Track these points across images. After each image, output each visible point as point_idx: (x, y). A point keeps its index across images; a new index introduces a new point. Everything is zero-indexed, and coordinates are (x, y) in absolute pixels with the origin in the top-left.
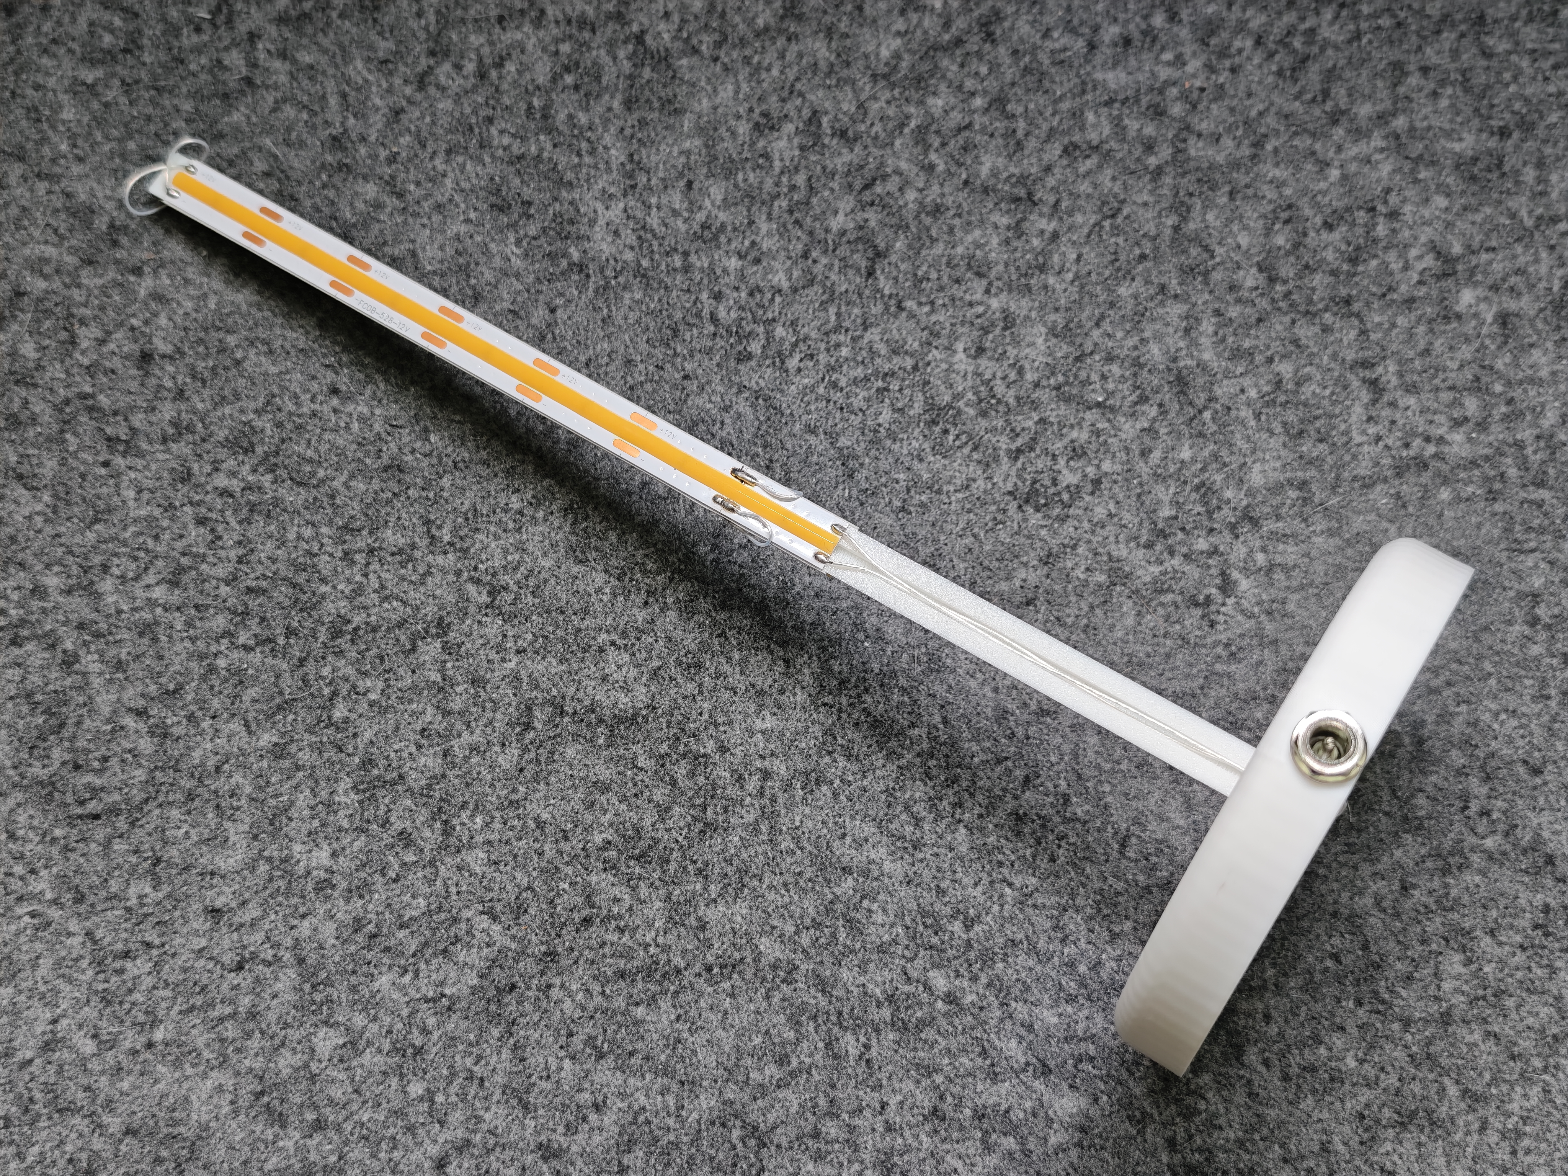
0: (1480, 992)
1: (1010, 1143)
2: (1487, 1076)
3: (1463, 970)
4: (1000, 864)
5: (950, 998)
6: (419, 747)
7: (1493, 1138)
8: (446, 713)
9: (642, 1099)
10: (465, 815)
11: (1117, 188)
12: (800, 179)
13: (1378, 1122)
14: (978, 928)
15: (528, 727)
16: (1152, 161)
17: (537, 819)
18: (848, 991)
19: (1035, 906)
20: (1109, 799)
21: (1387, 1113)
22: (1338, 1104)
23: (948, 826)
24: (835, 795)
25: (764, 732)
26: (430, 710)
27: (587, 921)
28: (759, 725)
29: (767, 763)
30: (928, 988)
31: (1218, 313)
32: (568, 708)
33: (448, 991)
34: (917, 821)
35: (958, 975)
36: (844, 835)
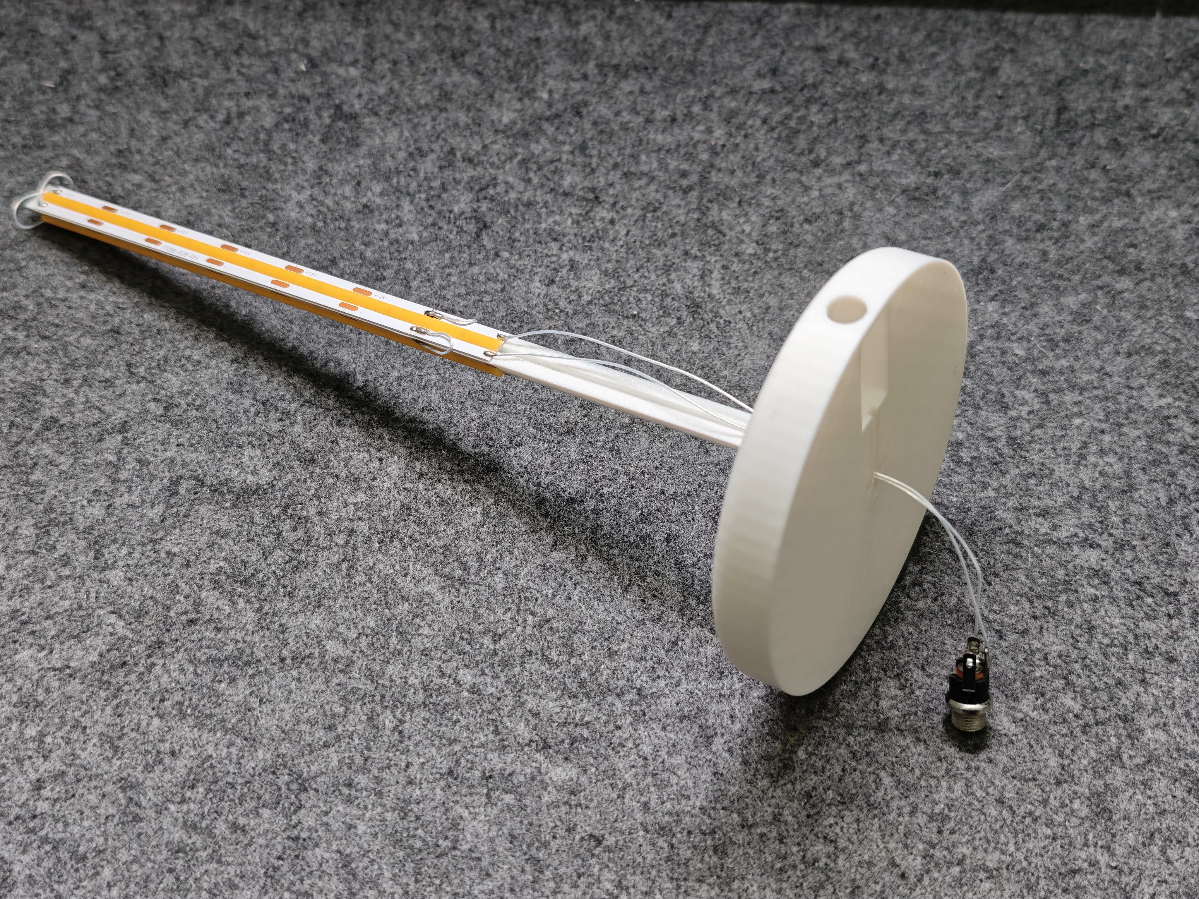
0: (913, 709)
1: (509, 798)
2: (917, 772)
3: (898, 692)
4: (527, 599)
5: (474, 690)
6: (89, 501)
7: (922, 819)
8: (115, 481)
9: (210, 750)
10: (113, 548)
11: (659, 196)
12: (436, 184)
13: (823, 801)
14: (503, 642)
15: (176, 493)
16: (685, 183)
17: (169, 553)
18: (392, 680)
19: (551, 629)
20: (617, 559)
21: (830, 794)
22: (789, 786)
23: (489, 572)
24: (404, 548)
25: (355, 504)
26: (103, 479)
27: (192, 622)
28: (352, 499)
29: (354, 524)
30: (457, 683)
31: (725, 267)
32: (208, 481)
33: (72, 664)
34: (465, 567)
35: (483, 673)
36: (406, 576)
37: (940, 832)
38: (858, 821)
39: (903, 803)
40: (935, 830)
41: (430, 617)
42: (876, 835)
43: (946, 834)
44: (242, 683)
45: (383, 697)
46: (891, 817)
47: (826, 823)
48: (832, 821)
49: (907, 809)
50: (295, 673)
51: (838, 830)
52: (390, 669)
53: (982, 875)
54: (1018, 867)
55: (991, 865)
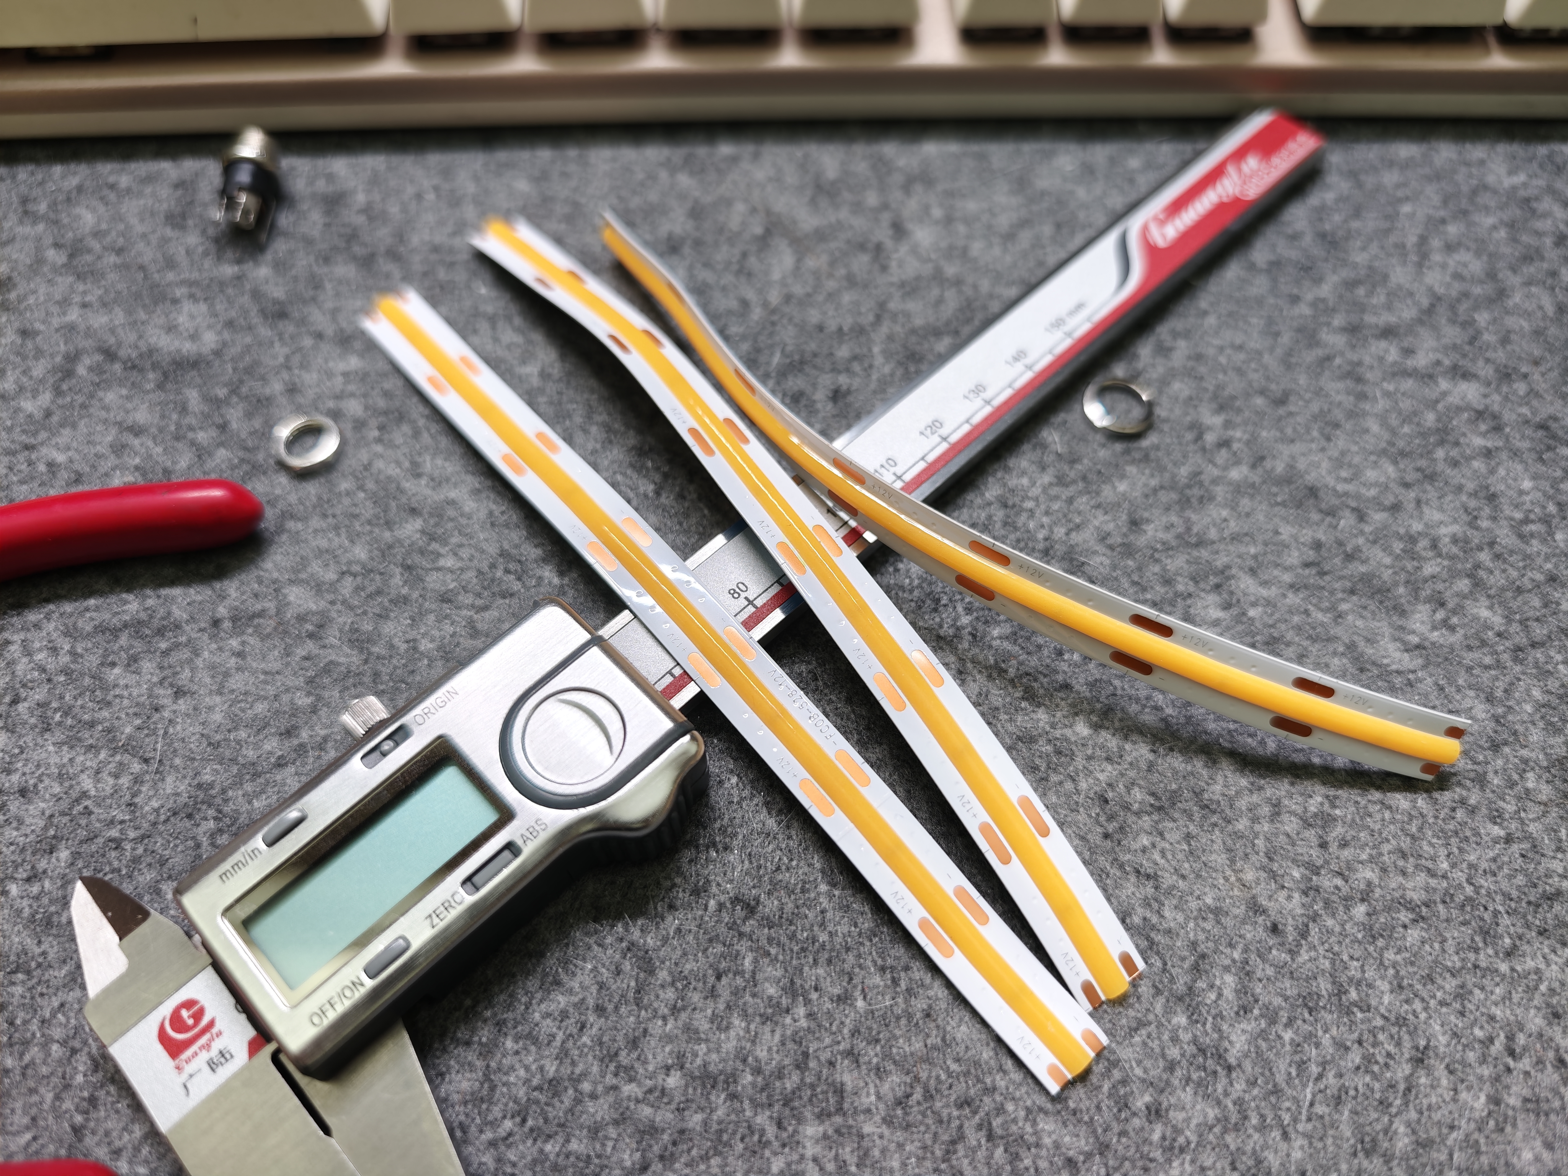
37: (1323, 845)
38: (1188, 837)
39: (1255, 798)
40: (1315, 841)
41: (454, 540)
42: (1219, 859)
43: (1333, 848)
44: (147, 666)
45: (376, 675)
46: (1242, 825)
47: (1136, 846)
48: (1145, 841)
49: (1266, 810)
50: (234, 643)
51: (1157, 856)
52: (388, 628)
53: (1404, 916)
54: (1460, 898)
55: (1416, 896)
